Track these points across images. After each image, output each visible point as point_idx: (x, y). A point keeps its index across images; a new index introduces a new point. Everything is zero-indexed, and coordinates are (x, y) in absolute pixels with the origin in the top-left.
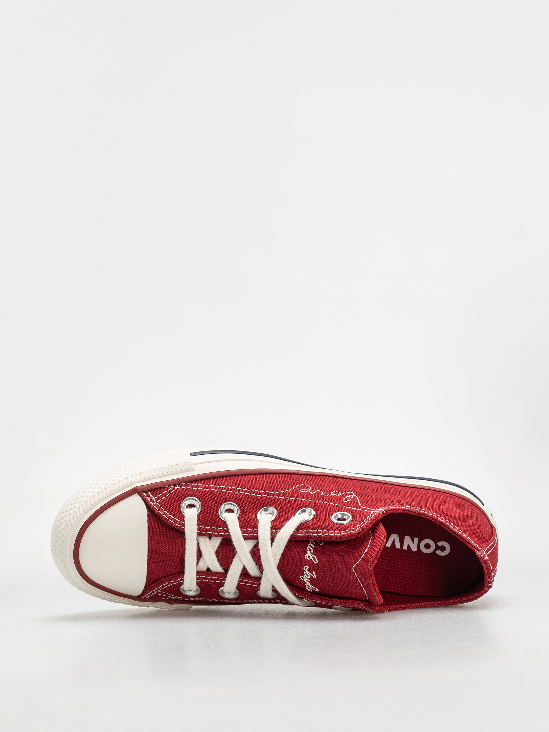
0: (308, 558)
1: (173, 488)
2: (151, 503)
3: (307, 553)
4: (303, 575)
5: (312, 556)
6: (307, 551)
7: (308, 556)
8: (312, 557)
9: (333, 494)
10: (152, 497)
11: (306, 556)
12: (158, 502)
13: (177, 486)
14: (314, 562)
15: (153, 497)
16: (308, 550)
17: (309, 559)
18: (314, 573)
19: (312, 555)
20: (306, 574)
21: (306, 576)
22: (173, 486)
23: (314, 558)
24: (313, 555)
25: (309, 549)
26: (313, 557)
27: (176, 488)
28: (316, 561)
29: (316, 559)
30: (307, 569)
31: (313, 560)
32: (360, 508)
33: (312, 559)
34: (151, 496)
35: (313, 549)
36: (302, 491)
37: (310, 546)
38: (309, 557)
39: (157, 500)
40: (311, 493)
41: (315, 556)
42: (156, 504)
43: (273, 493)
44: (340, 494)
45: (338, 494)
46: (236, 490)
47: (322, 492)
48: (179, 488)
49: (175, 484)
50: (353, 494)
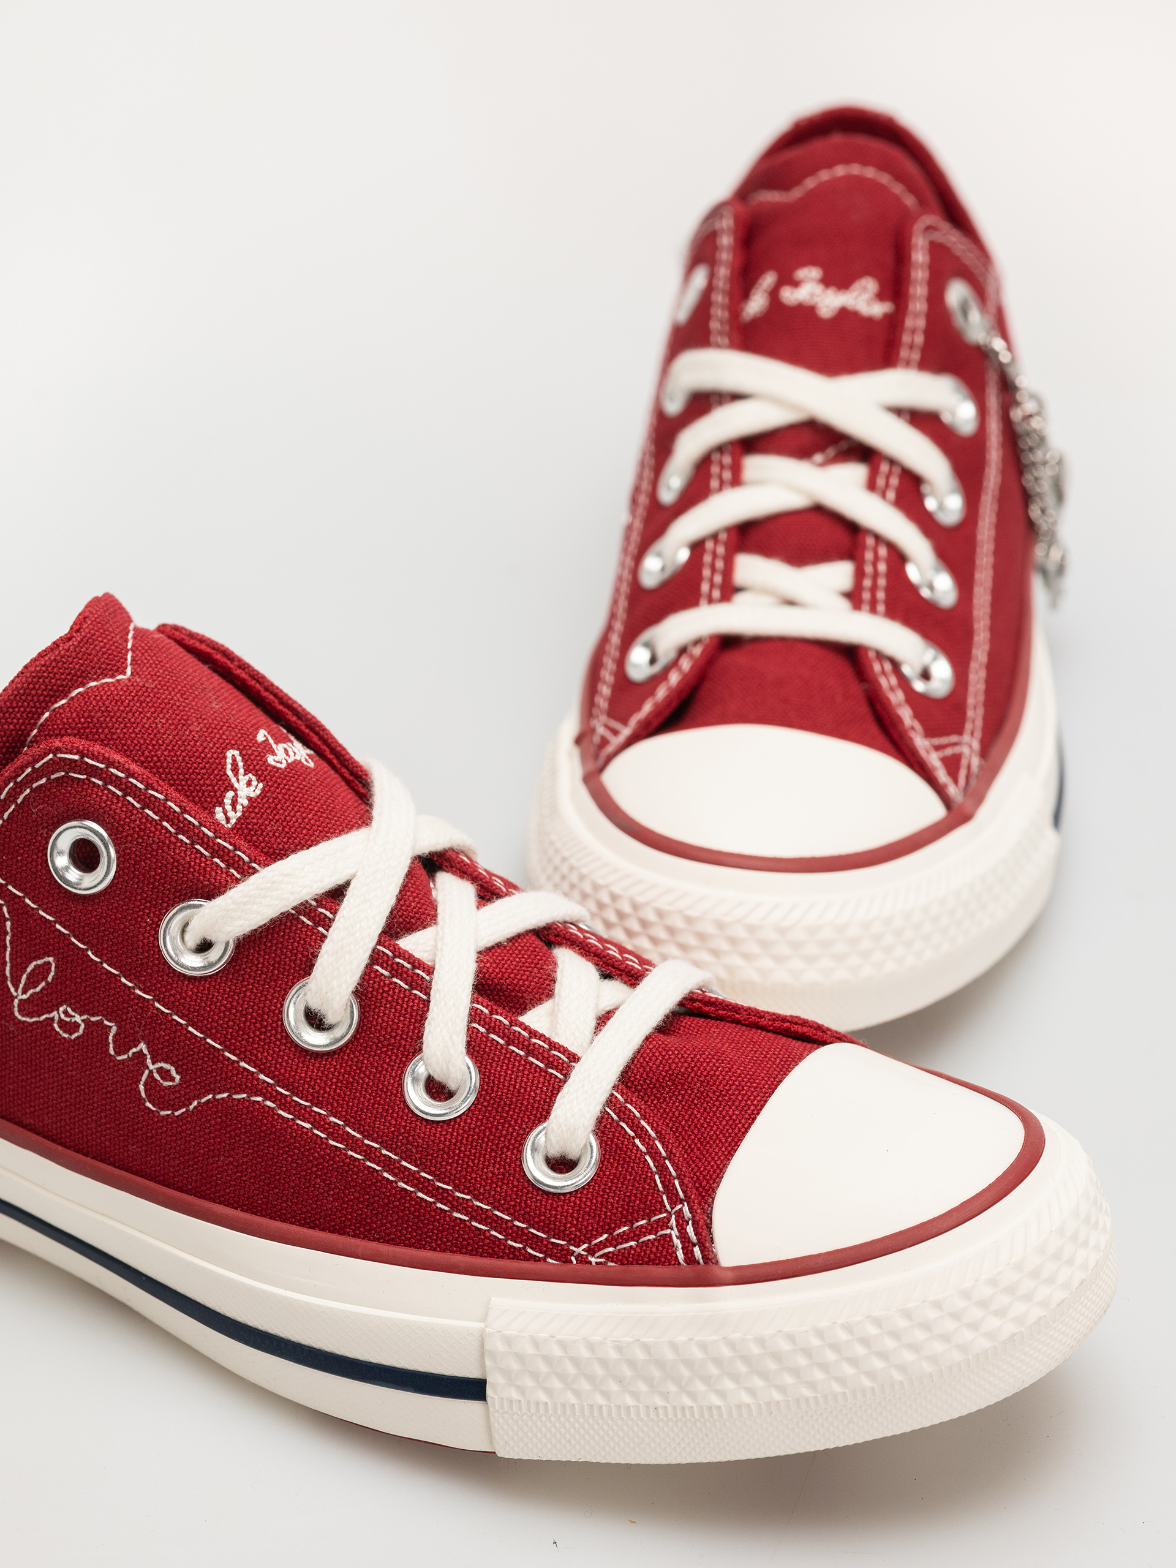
0: (254, 783)
1: (593, 1255)
2: (687, 1214)
3: (250, 799)
5: (238, 780)
6: (246, 802)
7: (252, 788)
8: (240, 777)
9: (78, 1019)
10: (677, 1238)
11: (258, 792)
12: (666, 1211)
13: (577, 1256)
14: (239, 759)
15: (675, 1239)
16: (239, 807)
17: (254, 778)
18: (261, 738)
19: (236, 785)
22: (590, 1263)
23: (235, 770)
24: (234, 780)
25: (234, 809)
26: (236, 774)
27: (580, 1250)
28: (234, 759)
29: (229, 761)
31: (241, 764)
32: (11, 901)
33: (241, 771)
34: (677, 1242)
35: (221, 804)
36: (173, 1073)
37: (228, 820)
38: (249, 784)
39: (665, 1223)
40: (145, 1051)
41: (229, 773)
42: (673, 1204)
43: (269, 1103)
44: (56, 1018)
45: (63, 1016)
46: (387, 1163)
47: (111, 1046)
48: (572, 1248)
49: (580, 1266)
50: (16, 1002)
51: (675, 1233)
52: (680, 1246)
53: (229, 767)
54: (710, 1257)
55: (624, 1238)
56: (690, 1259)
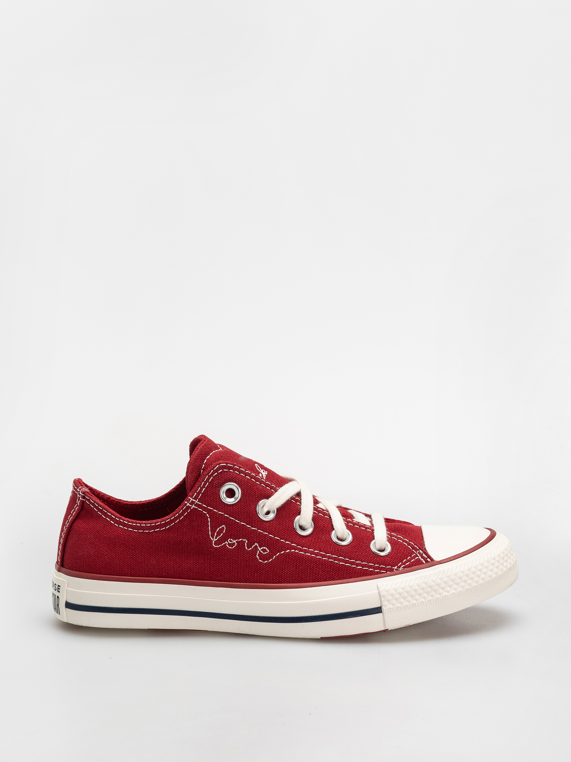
0: (265, 471)
1: (399, 568)
2: (421, 553)
6: (265, 476)
7: (265, 473)
9: (235, 541)
11: (267, 473)
12: (415, 553)
13: (395, 570)
15: (421, 559)
27: (396, 568)
32: (209, 511)
33: (260, 469)
36: (267, 549)
38: (263, 472)
39: (416, 556)
40: (257, 545)
42: (416, 551)
43: (297, 551)
44: (227, 543)
45: (229, 542)
46: (335, 559)
47: (246, 546)
48: (393, 568)
49: (397, 571)
50: (213, 542)
51: (420, 557)
52: (423, 560)
53: (257, 468)
54: (432, 560)
55: (406, 562)
56: (427, 562)
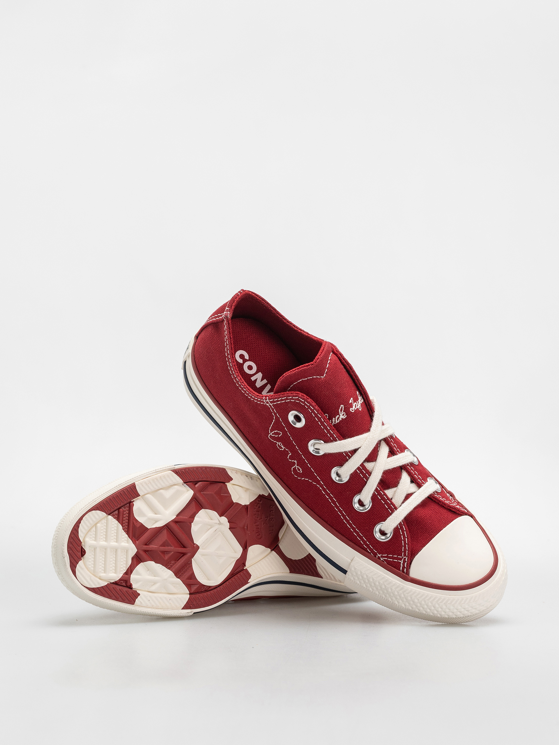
0: (345, 415)
1: (382, 558)
2: (406, 560)
3: (342, 418)
4: (358, 409)
5: (341, 413)
6: (341, 420)
7: (344, 416)
8: (342, 413)
9: (283, 447)
10: (402, 564)
11: (345, 418)
12: (402, 556)
13: (378, 556)
14: (343, 408)
15: (401, 564)
16: (339, 420)
17: (345, 414)
18: (350, 402)
19: (340, 414)
20: (356, 407)
21: (357, 406)
22: (380, 559)
23: (341, 410)
24: (340, 413)
25: (338, 420)
26: (341, 412)
27: (379, 555)
28: (342, 407)
29: (341, 408)
30: (352, 409)
31: (343, 409)
32: (276, 417)
33: (343, 411)
34: (402, 565)
35: (335, 418)
36: (301, 470)
37: (335, 422)
38: (343, 415)
39: (401, 559)
40: (296, 462)
41: (340, 411)
42: (404, 556)
43: (321, 488)
44: (278, 443)
46: (343, 515)
47: (288, 456)
48: (378, 554)
49: (378, 559)
50: (270, 435)
51: (402, 562)
52: (402, 566)
53: (340, 409)
54: (408, 573)
55: (390, 558)
56: (403, 571)
